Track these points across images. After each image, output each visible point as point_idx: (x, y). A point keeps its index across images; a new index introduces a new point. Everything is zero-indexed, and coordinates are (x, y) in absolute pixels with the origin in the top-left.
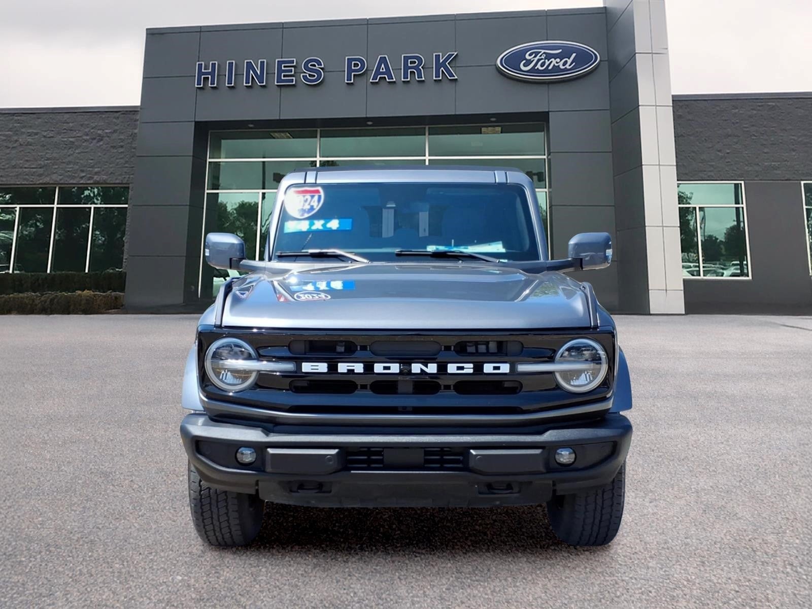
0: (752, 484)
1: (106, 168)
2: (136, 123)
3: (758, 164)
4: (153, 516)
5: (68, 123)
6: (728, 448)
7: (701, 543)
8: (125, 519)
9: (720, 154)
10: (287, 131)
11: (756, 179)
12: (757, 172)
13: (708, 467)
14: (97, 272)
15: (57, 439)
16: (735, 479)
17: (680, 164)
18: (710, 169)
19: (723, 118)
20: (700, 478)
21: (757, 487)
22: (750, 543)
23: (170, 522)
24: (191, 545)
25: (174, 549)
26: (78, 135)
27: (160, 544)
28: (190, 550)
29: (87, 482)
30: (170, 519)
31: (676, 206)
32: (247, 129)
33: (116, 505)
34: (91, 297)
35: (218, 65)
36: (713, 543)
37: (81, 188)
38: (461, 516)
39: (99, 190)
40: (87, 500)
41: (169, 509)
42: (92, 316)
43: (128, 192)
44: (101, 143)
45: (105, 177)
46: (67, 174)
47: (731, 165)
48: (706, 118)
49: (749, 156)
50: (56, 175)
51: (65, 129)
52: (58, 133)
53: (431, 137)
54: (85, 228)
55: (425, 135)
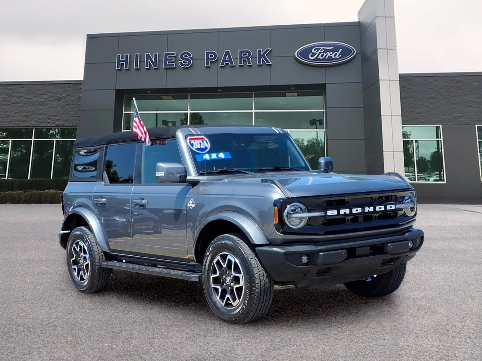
0: (446, 295)
1: (63, 117)
2: (81, 90)
3: (450, 115)
4: (91, 312)
5: (41, 90)
6: (432, 277)
7: (416, 327)
8: (74, 314)
9: (427, 108)
10: (170, 95)
11: (449, 123)
12: (449, 119)
13: (420, 287)
14: (58, 179)
15: (34, 272)
16: (436, 293)
17: (404, 114)
18: (421, 118)
19: (429, 87)
20: (416, 292)
21: (450, 297)
22: (445, 326)
23: (100, 315)
24: (113, 328)
25: (103, 329)
26: (47, 97)
27: (95, 327)
28: (113, 330)
29: (52, 294)
30: (101, 314)
31: (401, 140)
32: (146, 94)
33: (69, 307)
34: (54, 194)
35: (130, 56)
36: (423, 326)
37: (48, 129)
38: (274, 312)
39: (59, 130)
40: (52, 304)
41: (100, 308)
42: (54, 205)
43: (76, 131)
44: (60, 102)
45: (62, 122)
46: (40, 121)
47: (434, 115)
48: (419, 87)
49: (444, 110)
50: (33, 121)
51: (39, 94)
52: (35, 96)
53: (256, 98)
54: (50, 153)
55: (252, 97)
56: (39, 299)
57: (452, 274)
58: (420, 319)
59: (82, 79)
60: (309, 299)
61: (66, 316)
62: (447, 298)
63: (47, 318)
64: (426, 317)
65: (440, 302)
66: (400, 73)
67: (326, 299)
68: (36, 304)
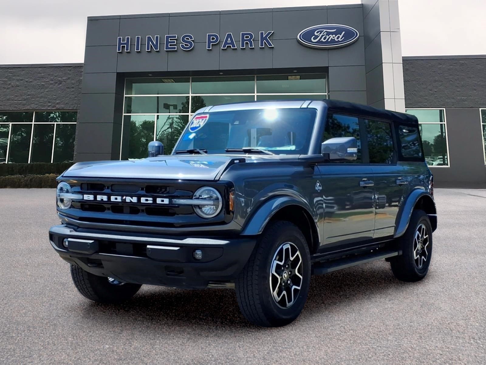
0: (450, 290)
1: (64, 100)
2: (81, 73)
3: (454, 98)
5: (41, 73)
7: (420, 326)
9: (431, 92)
10: (172, 79)
11: (452, 107)
12: (453, 103)
14: (58, 163)
15: (34, 263)
17: (407, 98)
18: (425, 101)
19: (433, 70)
21: (453, 292)
22: (449, 325)
26: (47, 80)
29: (52, 289)
30: (102, 311)
32: (148, 77)
35: (131, 38)
36: (427, 325)
37: (48, 112)
39: (59, 113)
40: (52, 300)
43: (77, 115)
44: (60, 85)
45: (63, 106)
46: (40, 104)
47: (438, 98)
48: (423, 70)
49: (448, 93)
50: (33, 104)
51: (39, 77)
52: (35, 80)
53: (258, 81)
54: (51, 136)
55: (254, 80)
56: (40, 294)
57: (456, 266)
58: (424, 317)
59: (83, 62)
60: (312, 294)
61: (67, 313)
62: (451, 293)
63: (47, 316)
64: (430, 315)
65: (444, 298)
66: (403, 56)
67: (328, 294)
68: (36, 299)
